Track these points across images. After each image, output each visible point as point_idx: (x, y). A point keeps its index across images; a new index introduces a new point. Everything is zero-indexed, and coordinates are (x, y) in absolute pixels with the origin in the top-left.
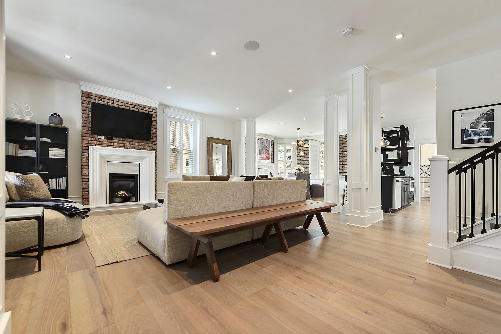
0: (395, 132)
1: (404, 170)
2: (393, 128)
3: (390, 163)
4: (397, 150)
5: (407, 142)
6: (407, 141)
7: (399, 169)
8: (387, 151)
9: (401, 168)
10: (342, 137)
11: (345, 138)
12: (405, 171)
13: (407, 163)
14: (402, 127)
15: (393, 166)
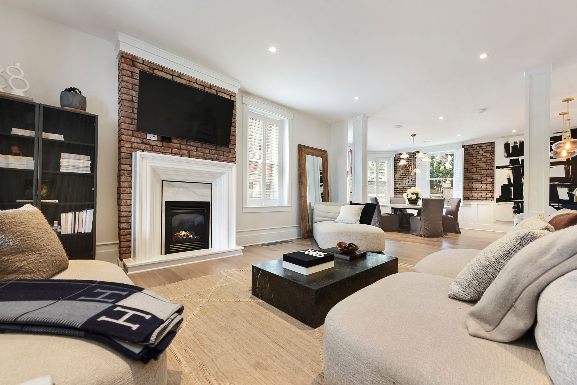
3: (552, 183)
4: (565, 165)
7: (567, 193)
9: (571, 190)
10: (468, 148)
11: (472, 149)
15: (557, 188)
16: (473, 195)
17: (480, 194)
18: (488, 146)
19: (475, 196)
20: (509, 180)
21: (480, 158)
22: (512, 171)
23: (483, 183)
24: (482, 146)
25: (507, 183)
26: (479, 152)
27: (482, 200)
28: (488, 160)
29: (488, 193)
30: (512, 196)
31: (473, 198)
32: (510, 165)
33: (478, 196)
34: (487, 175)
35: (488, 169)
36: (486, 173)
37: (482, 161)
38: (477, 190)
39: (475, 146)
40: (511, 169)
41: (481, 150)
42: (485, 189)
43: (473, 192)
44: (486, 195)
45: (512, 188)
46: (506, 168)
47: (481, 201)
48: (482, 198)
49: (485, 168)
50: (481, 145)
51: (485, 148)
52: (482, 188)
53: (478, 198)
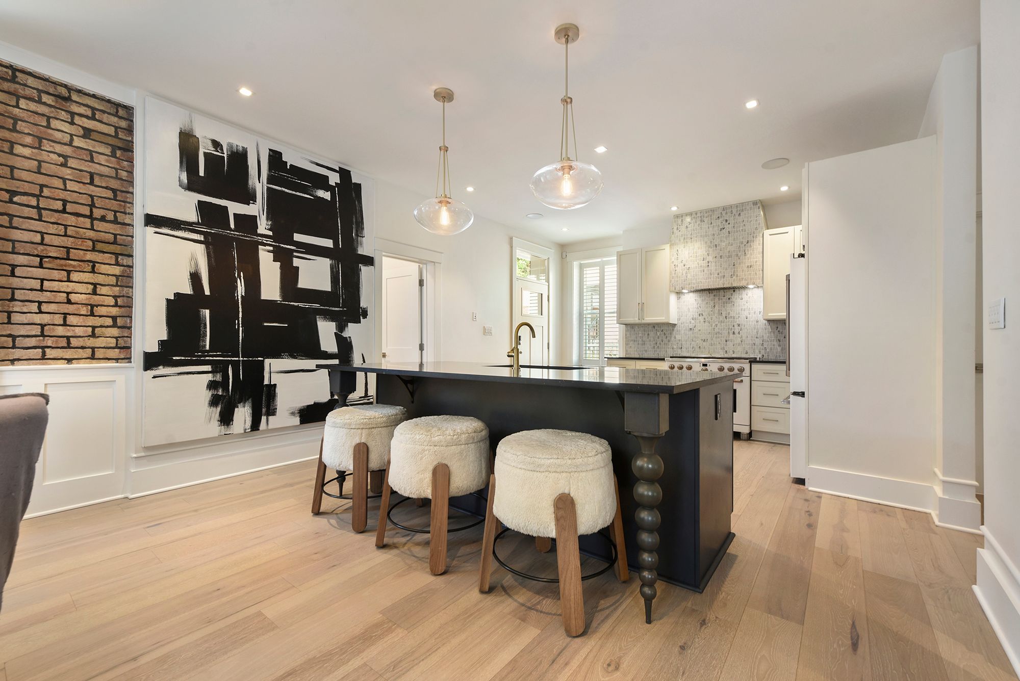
0: (321, 181)
1: (350, 337)
2: (318, 164)
3: (307, 305)
4: (331, 259)
5: (357, 235)
6: (357, 231)
7: (335, 333)
8: (295, 254)
9: (341, 327)
12: (351, 342)
13: (356, 313)
14: (345, 174)
15: (318, 319)
16: (14, 337)
17: (60, 331)
18: (104, 112)
19: (32, 342)
20: (195, 278)
21: (60, 155)
22: (207, 248)
23: (75, 276)
24: (68, 99)
25: (187, 289)
26: (55, 124)
27: (69, 361)
28: (101, 175)
29: (101, 326)
30: (205, 341)
31: (17, 353)
32: (198, 223)
33: (49, 342)
34: (99, 246)
35: (103, 219)
36: (91, 234)
37: (69, 171)
38: (41, 312)
39: (31, 81)
40: (202, 238)
41: (63, 115)
42: (84, 310)
43: (16, 318)
44: (93, 335)
45: (207, 312)
46: (185, 230)
47: (62, 365)
48: (68, 354)
49: (86, 210)
50: (64, 92)
51: (87, 117)
52: (69, 302)
53: (50, 353)
